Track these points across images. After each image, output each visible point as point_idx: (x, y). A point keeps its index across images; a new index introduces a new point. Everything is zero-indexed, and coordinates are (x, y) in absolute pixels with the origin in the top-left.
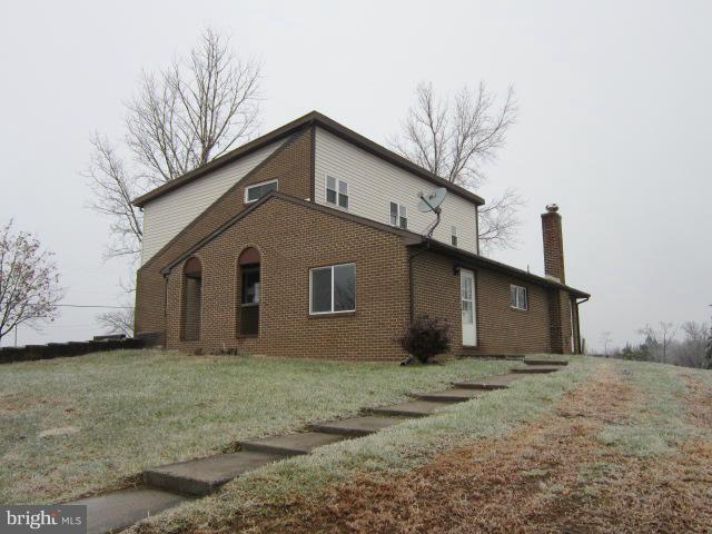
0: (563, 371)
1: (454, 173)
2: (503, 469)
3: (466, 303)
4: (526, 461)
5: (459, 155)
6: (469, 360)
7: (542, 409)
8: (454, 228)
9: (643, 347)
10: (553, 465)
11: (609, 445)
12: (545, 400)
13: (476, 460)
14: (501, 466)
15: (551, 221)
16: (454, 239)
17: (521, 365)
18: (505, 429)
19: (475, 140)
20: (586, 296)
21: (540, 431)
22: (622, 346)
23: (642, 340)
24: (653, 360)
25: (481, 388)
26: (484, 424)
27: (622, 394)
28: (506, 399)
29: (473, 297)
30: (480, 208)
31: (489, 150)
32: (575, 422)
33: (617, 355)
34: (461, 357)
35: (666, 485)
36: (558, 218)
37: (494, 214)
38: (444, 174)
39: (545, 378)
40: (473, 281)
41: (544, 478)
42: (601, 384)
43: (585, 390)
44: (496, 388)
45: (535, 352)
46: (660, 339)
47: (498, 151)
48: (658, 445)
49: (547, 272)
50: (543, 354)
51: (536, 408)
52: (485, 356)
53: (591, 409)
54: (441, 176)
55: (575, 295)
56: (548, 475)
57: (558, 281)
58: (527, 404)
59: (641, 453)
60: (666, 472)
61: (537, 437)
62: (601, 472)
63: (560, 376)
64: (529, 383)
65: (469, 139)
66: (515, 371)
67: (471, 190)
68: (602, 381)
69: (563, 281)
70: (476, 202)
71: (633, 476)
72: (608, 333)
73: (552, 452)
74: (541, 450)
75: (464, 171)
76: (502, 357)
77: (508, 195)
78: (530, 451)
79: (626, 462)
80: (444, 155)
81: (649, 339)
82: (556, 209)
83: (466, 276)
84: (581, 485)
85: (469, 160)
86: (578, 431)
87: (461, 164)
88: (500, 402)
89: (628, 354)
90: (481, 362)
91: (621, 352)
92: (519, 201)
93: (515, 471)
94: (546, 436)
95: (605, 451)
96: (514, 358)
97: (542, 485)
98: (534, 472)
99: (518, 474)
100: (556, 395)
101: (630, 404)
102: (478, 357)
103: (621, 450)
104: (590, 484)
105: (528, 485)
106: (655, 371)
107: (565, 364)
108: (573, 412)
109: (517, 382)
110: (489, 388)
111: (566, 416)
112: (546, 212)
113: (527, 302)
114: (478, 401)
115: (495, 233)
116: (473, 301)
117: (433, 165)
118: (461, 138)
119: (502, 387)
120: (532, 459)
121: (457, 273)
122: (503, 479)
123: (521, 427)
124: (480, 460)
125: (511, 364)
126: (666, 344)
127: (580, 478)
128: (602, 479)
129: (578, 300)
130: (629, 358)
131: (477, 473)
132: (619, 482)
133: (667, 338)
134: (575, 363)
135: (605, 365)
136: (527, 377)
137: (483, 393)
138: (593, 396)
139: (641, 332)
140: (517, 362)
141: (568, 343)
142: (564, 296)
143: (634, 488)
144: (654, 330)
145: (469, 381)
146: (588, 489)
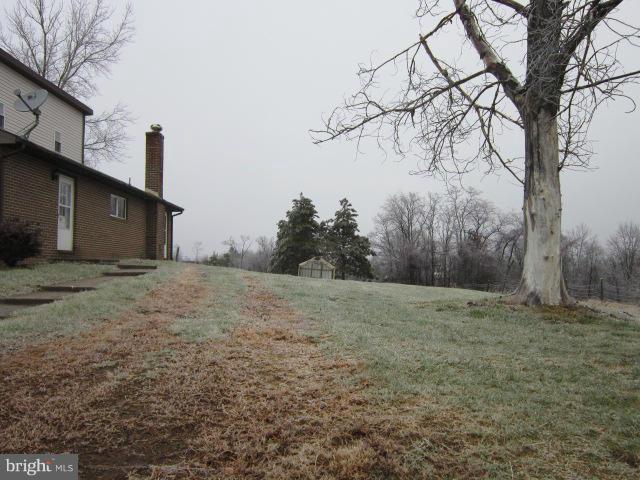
0: (152, 273)
1: (65, 79)
2: (75, 363)
3: (63, 209)
4: (98, 355)
5: (70, 60)
6: (62, 264)
7: (124, 308)
8: (58, 134)
9: (226, 256)
10: (123, 356)
11: (176, 335)
12: (130, 299)
13: (49, 357)
14: (73, 361)
15: (155, 139)
16: (58, 145)
17: (114, 269)
18: (84, 326)
19: (89, 50)
20: (181, 210)
21: (118, 327)
22: (210, 255)
23: (226, 250)
24: (233, 266)
25: (69, 290)
26: (64, 323)
27: (196, 292)
28: (91, 300)
29: (72, 203)
30: (88, 118)
31: (104, 63)
32: (152, 317)
33: (206, 262)
34: (54, 260)
35: (214, 363)
36: (162, 138)
37: (104, 126)
38: (53, 77)
39: (133, 280)
40: (72, 188)
41: (112, 368)
42: (181, 285)
43: (167, 289)
44: (84, 289)
45: (129, 257)
46: (239, 249)
47: (112, 66)
48: (215, 332)
49: (147, 186)
50: (138, 260)
51: (119, 306)
52: (80, 261)
53: (168, 306)
54: (50, 80)
55: (171, 209)
56: (117, 364)
57: (156, 195)
58: (112, 304)
59: (199, 340)
60: (216, 352)
61: (113, 333)
62: (163, 358)
63: (147, 279)
64: (116, 285)
65: (82, 47)
66: (107, 274)
67: (82, 99)
68: (182, 282)
69: (161, 195)
70: (85, 111)
71: (189, 359)
72: (200, 244)
73: (125, 345)
74: (115, 344)
75: (75, 79)
76: (97, 261)
77: (118, 110)
78: (104, 345)
79: (186, 348)
80: (54, 59)
81: (232, 249)
82: (160, 129)
83: (65, 183)
84: (145, 370)
85: (81, 69)
86: (153, 325)
87: (73, 70)
88: (84, 302)
89: (214, 261)
90: (75, 266)
91: (209, 259)
92: (129, 117)
93: (86, 364)
94: (123, 331)
95: (172, 340)
96: (109, 262)
97: (109, 374)
98: (104, 364)
99: (88, 367)
100: (139, 295)
101: (201, 301)
102: (72, 261)
103: (184, 338)
104: (151, 369)
105: (97, 376)
106: (227, 273)
107: (155, 268)
108: (152, 309)
109: (105, 284)
110: (77, 290)
111: (145, 312)
112: (150, 131)
113: (126, 212)
114: (62, 302)
115: (102, 145)
116: (72, 208)
117: (42, 67)
118: (74, 44)
119: (89, 289)
120: (105, 352)
121: (55, 178)
122: (72, 373)
123: (102, 325)
124: (53, 357)
125: (104, 268)
126: (244, 254)
127: (145, 365)
128: (162, 364)
129: (173, 213)
130: (215, 265)
131: (48, 369)
132: (177, 365)
133: (245, 249)
134: (163, 268)
135: (189, 269)
136: (116, 280)
137: (69, 295)
138: (172, 295)
139: (225, 243)
140: (109, 267)
141: (162, 250)
142: (160, 208)
143: (188, 369)
144: (236, 241)
145: (57, 284)
146: (149, 374)
